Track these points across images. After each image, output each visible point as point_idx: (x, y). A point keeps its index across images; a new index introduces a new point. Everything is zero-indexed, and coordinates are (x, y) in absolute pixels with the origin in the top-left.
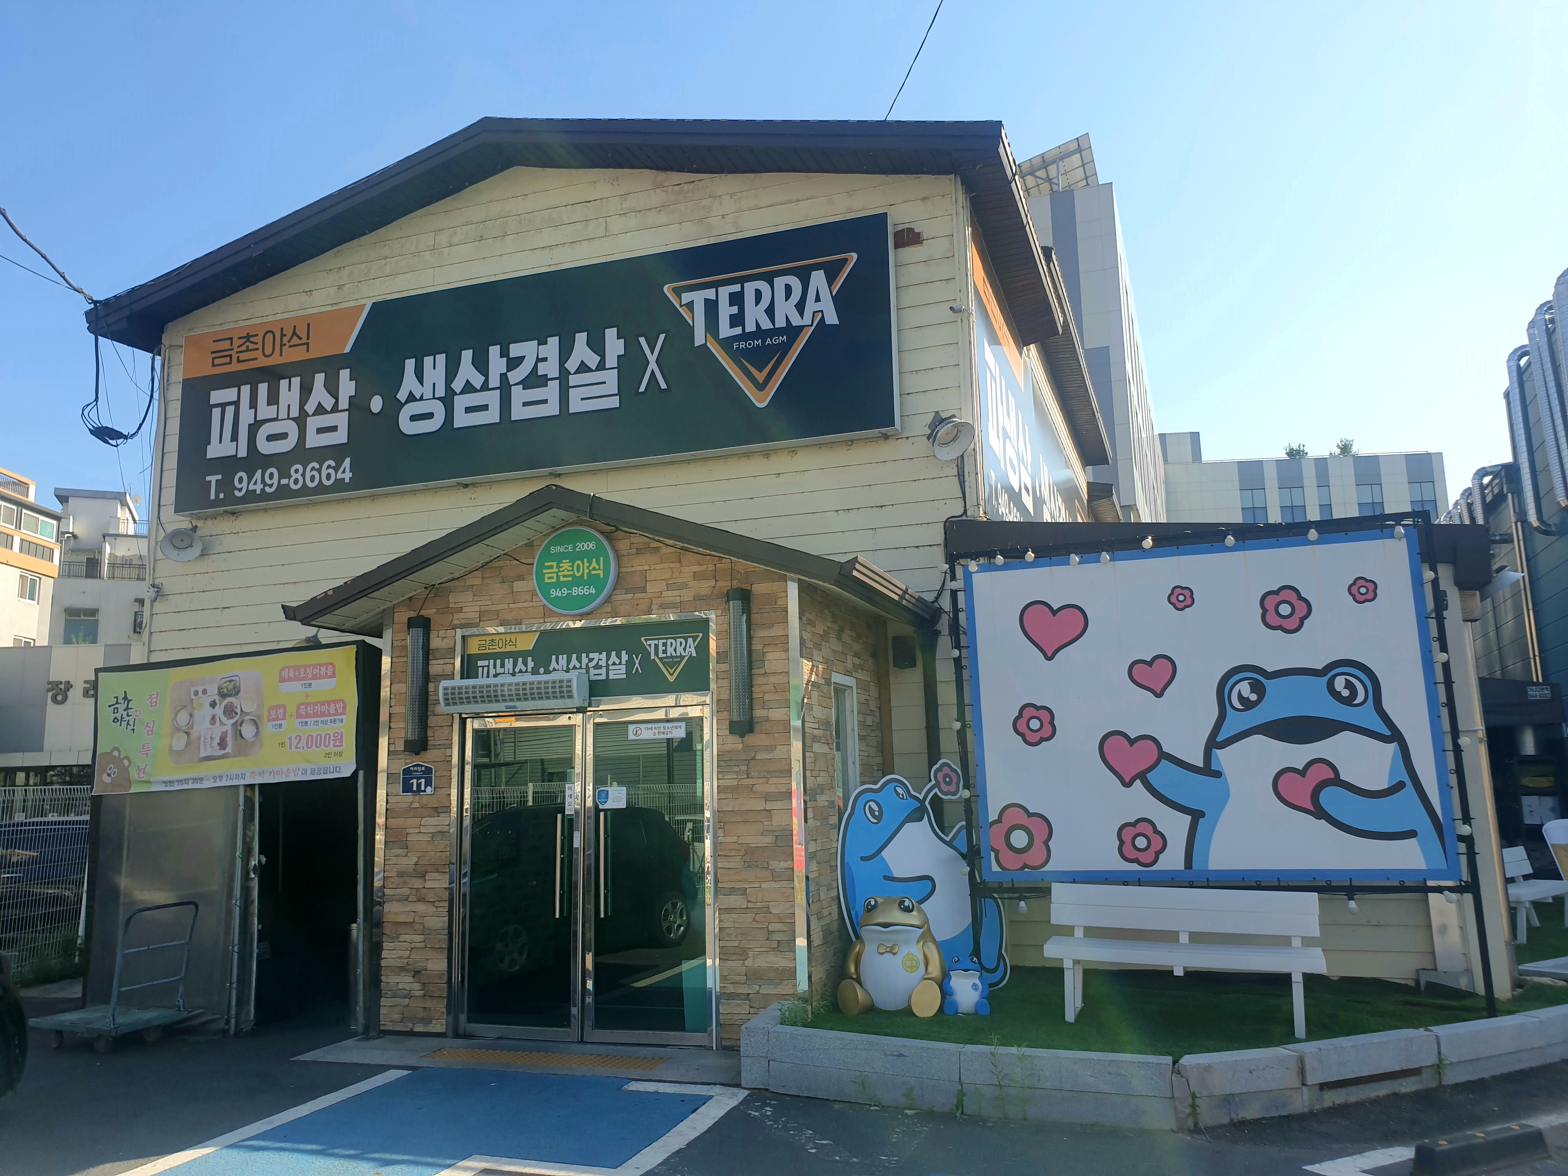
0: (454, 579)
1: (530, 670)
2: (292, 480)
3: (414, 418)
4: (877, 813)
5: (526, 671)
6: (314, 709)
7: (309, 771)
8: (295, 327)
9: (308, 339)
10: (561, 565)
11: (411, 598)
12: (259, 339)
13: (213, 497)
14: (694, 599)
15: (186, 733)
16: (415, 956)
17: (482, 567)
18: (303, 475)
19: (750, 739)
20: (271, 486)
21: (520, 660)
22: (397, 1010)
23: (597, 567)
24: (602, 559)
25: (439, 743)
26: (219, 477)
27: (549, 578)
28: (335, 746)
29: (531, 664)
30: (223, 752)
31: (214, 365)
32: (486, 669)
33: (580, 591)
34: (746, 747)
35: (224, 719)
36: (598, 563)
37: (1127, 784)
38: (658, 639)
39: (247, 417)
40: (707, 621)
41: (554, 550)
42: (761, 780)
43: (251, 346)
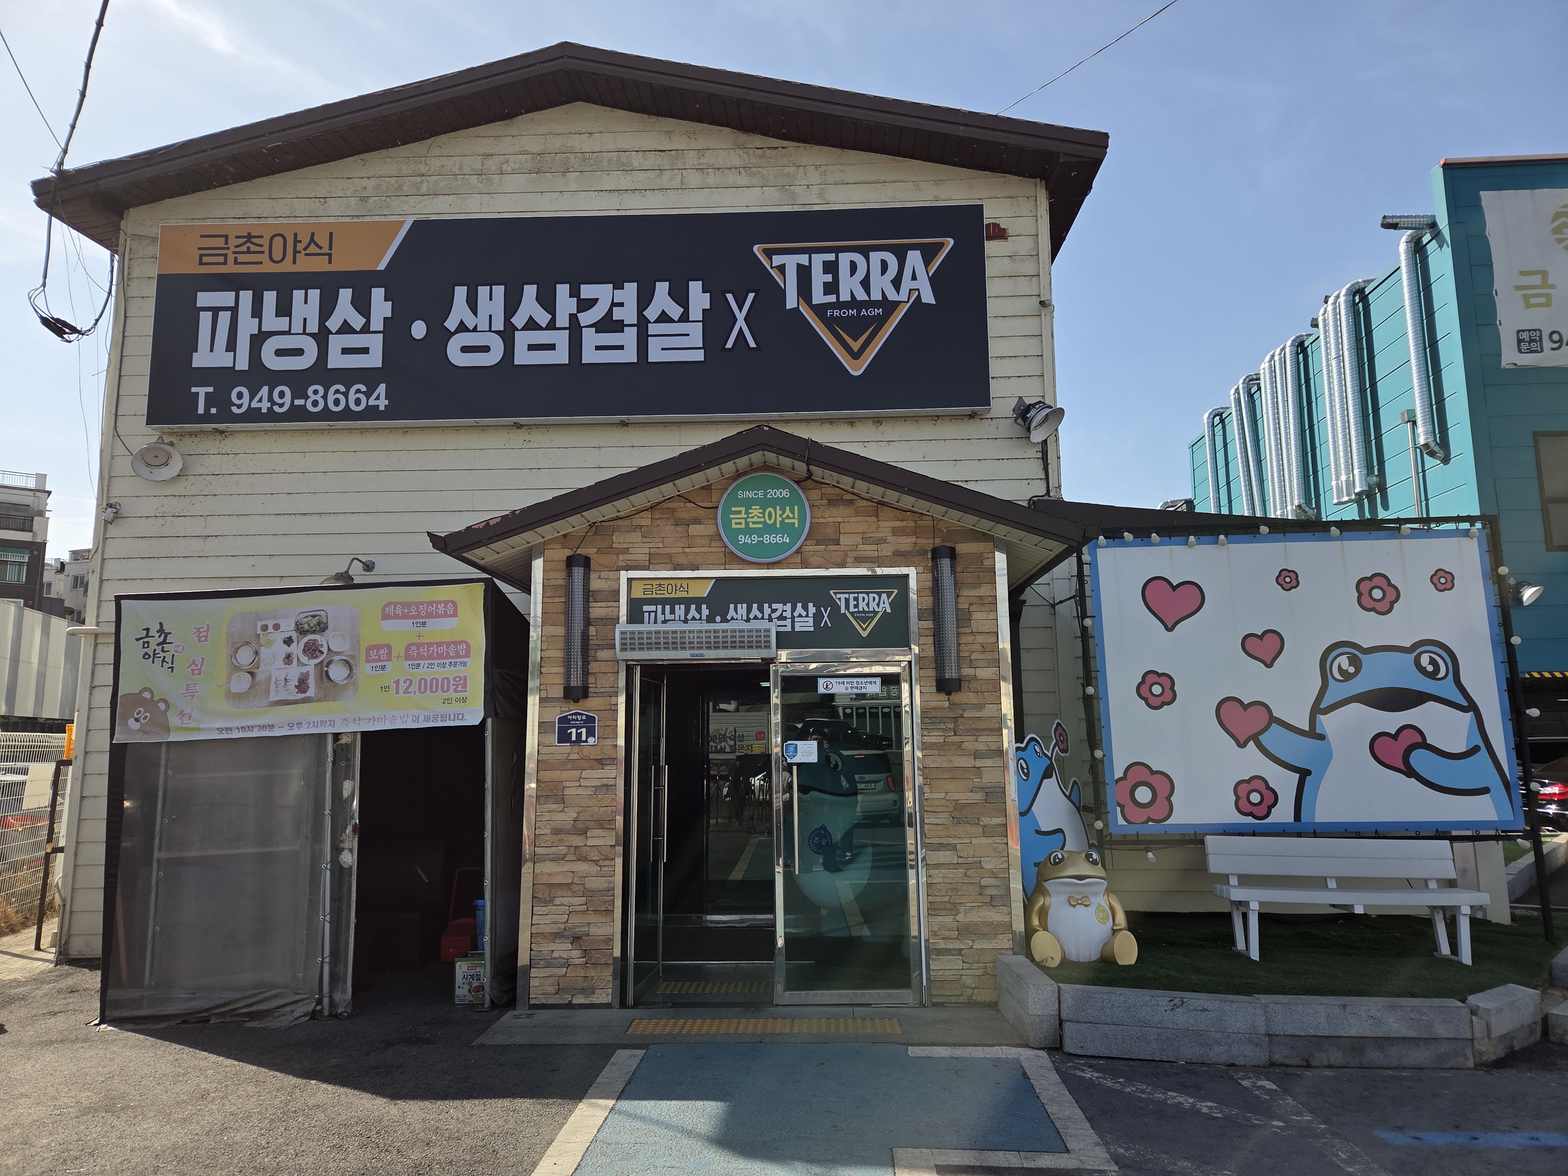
0: (618, 518)
1: (704, 617)
2: (309, 402)
3: (465, 349)
4: (1026, 771)
5: (700, 619)
6: (428, 651)
7: (422, 718)
8: (313, 234)
9: (330, 248)
10: (750, 511)
11: (565, 536)
12: (265, 242)
13: (201, 410)
14: (894, 555)
15: (249, 672)
16: (575, 920)
17: (651, 508)
18: (325, 397)
19: (957, 697)
20: (281, 405)
21: (693, 607)
22: (551, 980)
23: (791, 516)
24: (796, 507)
25: (602, 690)
26: (211, 389)
27: (736, 524)
28: (455, 691)
29: (705, 611)
30: (303, 695)
31: (201, 263)
32: (653, 614)
33: (771, 539)
34: (953, 705)
35: (304, 659)
36: (792, 511)
37: (1242, 745)
38: (849, 593)
39: (247, 326)
40: (907, 576)
41: (741, 495)
42: (970, 738)
43: (253, 248)
